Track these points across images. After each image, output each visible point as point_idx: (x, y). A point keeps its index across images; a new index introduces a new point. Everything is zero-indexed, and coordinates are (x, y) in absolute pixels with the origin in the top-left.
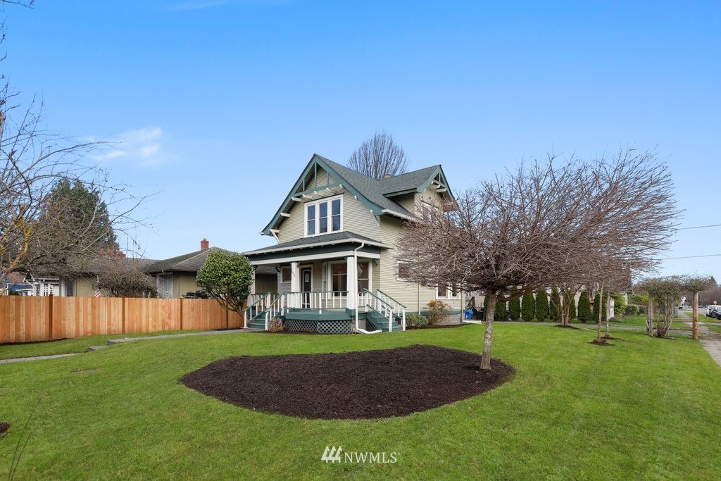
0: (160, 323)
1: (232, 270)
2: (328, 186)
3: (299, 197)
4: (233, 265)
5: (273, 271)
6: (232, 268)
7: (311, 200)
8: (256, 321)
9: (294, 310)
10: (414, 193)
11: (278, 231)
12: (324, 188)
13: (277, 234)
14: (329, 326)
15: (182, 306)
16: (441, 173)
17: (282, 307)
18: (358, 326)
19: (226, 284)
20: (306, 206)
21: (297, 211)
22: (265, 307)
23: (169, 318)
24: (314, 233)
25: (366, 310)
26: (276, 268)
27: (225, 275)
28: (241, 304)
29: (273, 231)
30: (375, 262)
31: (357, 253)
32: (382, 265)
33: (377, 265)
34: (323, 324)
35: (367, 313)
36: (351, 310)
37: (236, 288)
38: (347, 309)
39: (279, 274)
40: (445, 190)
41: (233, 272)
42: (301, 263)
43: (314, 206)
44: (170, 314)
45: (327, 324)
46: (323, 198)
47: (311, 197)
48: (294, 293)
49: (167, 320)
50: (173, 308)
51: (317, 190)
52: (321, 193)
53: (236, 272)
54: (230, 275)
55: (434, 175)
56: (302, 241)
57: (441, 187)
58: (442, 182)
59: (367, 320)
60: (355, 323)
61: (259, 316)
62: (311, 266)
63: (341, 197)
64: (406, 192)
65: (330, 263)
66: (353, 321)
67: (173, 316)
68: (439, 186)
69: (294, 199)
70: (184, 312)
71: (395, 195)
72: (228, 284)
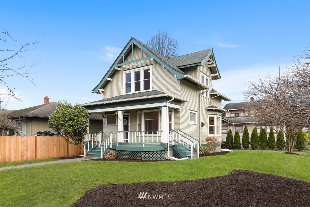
0: (20, 154)
1: (76, 116)
2: (142, 59)
3: (119, 67)
4: (76, 113)
5: (100, 117)
6: (75, 114)
7: (128, 69)
8: (92, 151)
9: (120, 144)
10: (197, 66)
11: (103, 90)
12: (139, 60)
13: (103, 92)
14: (150, 155)
15: (36, 142)
16: (212, 54)
17: (111, 142)
18: (169, 155)
19: (71, 126)
20: (124, 73)
21: (117, 77)
22: (98, 142)
23: (27, 150)
24: (130, 91)
25: (173, 144)
26: (103, 115)
27: (70, 119)
28: (81, 140)
29: (101, 90)
30: (176, 111)
31: (168, 104)
32: (182, 113)
33: (178, 113)
34: (146, 153)
35: (173, 146)
36: (165, 144)
37: (78, 129)
38: (162, 143)
39: (104, 119)
40: (214, 65)
41: (76, 118)
42: (125, 112)
43: (131, 73)
44: (27, 148)
45: (148, 153)
46: (137, 67)
47: (128, 67)
48: (120, 132)
49: (25, 152)
50: (29, 143)
51: (134, 61)
52: (136, 64)
53: (78, 117)
54: (74, 119)
55: (209, 55)
56: (122, 96)
57: (213, 64)
58: (213, 60)
59: (174, 150)
60: (167, 153)
61: (94, 148)
62: (129, 114)
63: (151, 67)
64: (193, 65)
65: (144, 111)
66: (166, 151)
67: (29, 149)
68: (211, 63)
69: (116, 68)
70: (37, 145)
71: (185, 67)
72: (73, 126)
